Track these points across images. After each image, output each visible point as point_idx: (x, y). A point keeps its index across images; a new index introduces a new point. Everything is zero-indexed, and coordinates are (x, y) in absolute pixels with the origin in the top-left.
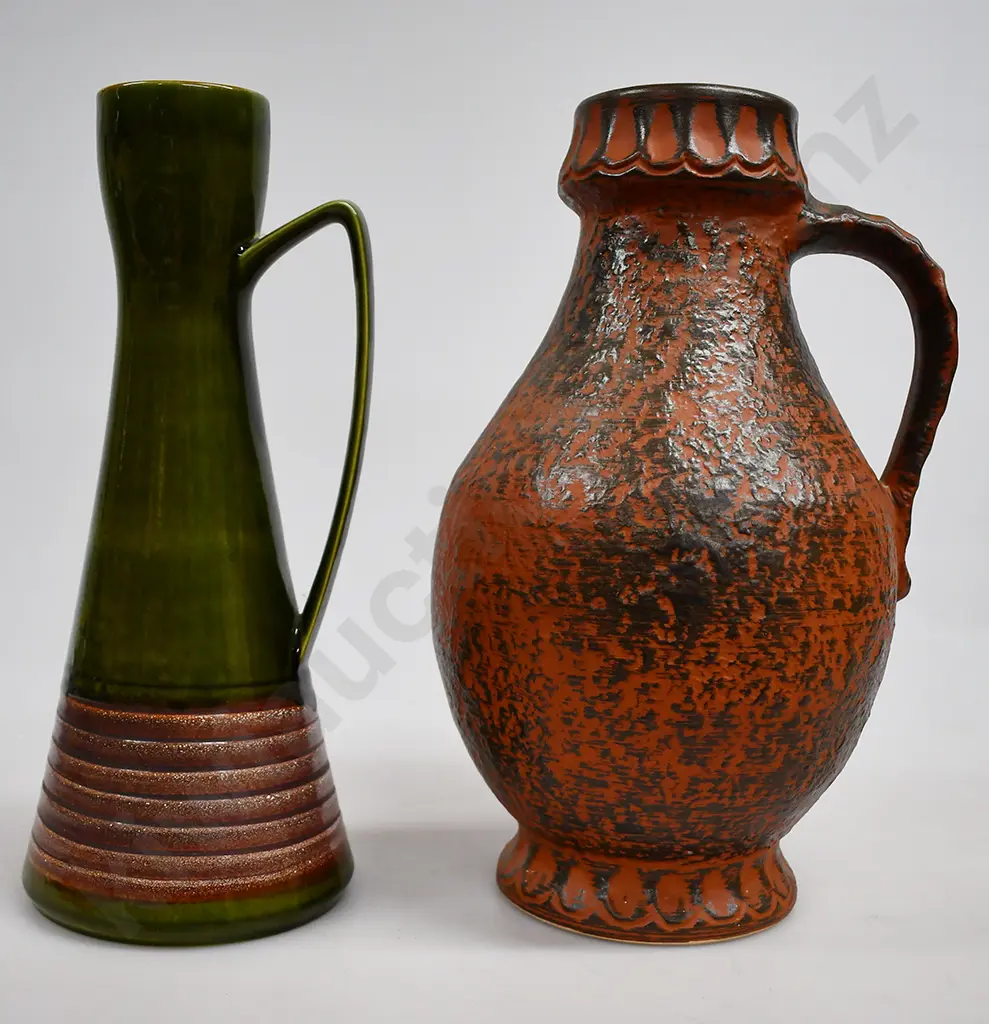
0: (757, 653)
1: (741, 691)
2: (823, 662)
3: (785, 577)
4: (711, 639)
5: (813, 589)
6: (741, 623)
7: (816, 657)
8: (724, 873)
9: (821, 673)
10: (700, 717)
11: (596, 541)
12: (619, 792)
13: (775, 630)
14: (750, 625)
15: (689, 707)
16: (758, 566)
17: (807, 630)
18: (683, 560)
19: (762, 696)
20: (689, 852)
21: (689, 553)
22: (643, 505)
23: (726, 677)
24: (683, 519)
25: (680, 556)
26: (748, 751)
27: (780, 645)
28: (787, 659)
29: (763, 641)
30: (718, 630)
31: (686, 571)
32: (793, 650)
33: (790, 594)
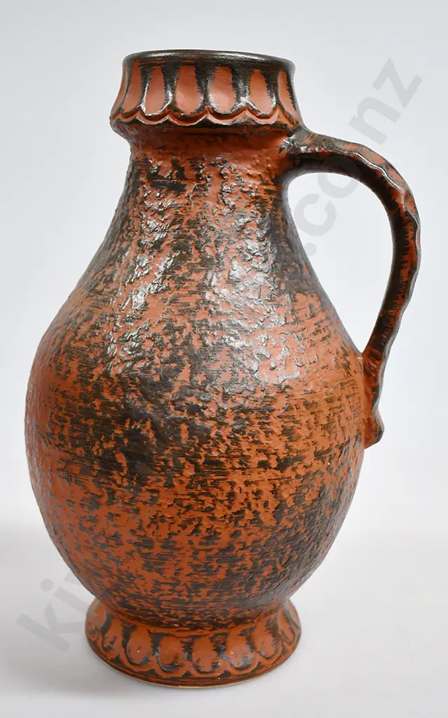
0: (189, 499)
1: (179, 526)
2: (249, 506)
3: (211, 444)
4: (153, 487)
5: (237, 454)
6: (175, 477)
7: (242, 504)
8: (212, 639)
9: (248, 515)
10: (151, 541)
11: (80, 407)
12: (110, 582)
13: (203, 483)
14: (183, 479)
15: (142, 533)
16: (189, 435)
17: (232, 484)
18: (133, 427)
19: (196, 531)
20: (176, 625)
21: (137, 422)
22: (109, 383)
23: (166, 515)
24: (135, 396)
25: (131, 424)
26: (195, 567)
27: (208, 494)
28: (215, 505)
29: (193, 491)
30: (158, 481)
31: (134, 435)
32: (220, 498)
33: (216, 457)
